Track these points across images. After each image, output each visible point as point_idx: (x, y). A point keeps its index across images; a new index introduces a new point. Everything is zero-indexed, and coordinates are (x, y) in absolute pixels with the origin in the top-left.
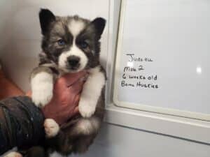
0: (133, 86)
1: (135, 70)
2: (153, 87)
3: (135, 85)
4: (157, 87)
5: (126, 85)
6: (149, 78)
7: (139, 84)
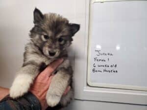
2: (114, 72)
3: (102, 71)
4: (117, 72)
5: (96, 71)
6: (111, 66)
7: (105, 71)
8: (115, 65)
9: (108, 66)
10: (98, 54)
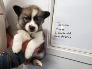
0: (60, 37)
1: (61, 30)
4: (70, 37)
5: (57, 36)
7: (62, 36)
8: (69, 33)
9: (65, 34)
10: (59, 25)
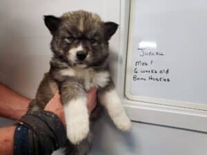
0: (145, 80)
2: (165, 80)
3: (147, 79)
4: (168, 80)
5: (138, 79)
6: (161, 72)
7: (151, 78)
8: (166, 70)
9: (156, 72)
10: (142, 54)
